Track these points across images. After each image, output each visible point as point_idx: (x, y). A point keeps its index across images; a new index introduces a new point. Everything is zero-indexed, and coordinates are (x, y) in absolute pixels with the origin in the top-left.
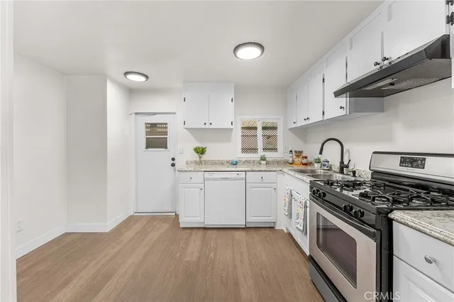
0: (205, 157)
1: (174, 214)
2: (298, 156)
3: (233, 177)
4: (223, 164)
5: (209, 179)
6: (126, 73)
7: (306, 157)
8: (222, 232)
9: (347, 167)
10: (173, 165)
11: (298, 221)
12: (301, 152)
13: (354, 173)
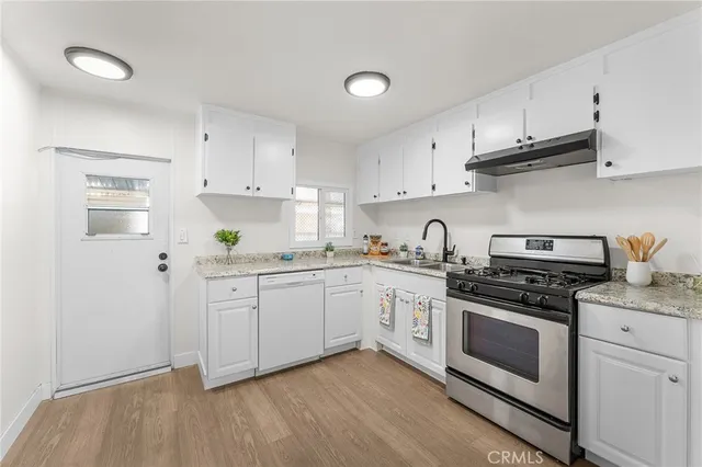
0: (237, 250)
1: (169, 369)
2: (375, 243)
3: (307, 279)
4: (267, 260)
5: (267, 288)
6: (71, 51)
7: (386, 245)
8: (289, 376)
9: (452, 253)
10: (163, 268)
11: (416, 330)
12: (379, 237)
13: (464, 260)
